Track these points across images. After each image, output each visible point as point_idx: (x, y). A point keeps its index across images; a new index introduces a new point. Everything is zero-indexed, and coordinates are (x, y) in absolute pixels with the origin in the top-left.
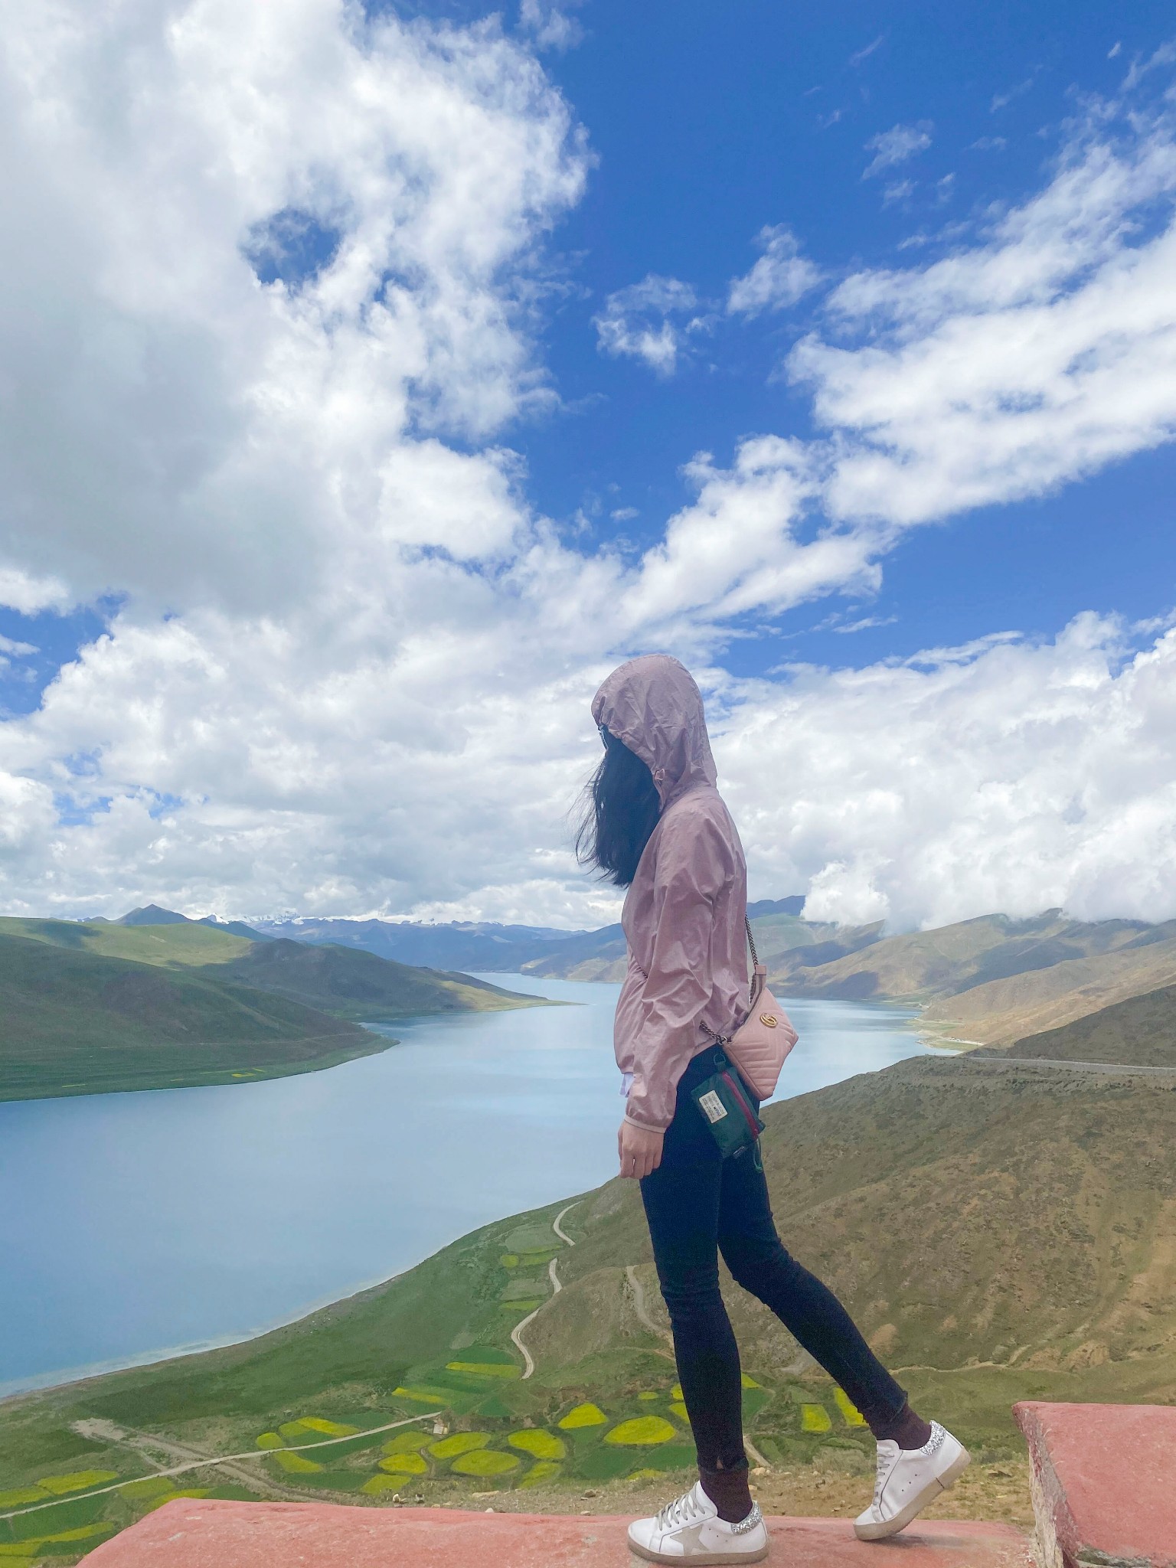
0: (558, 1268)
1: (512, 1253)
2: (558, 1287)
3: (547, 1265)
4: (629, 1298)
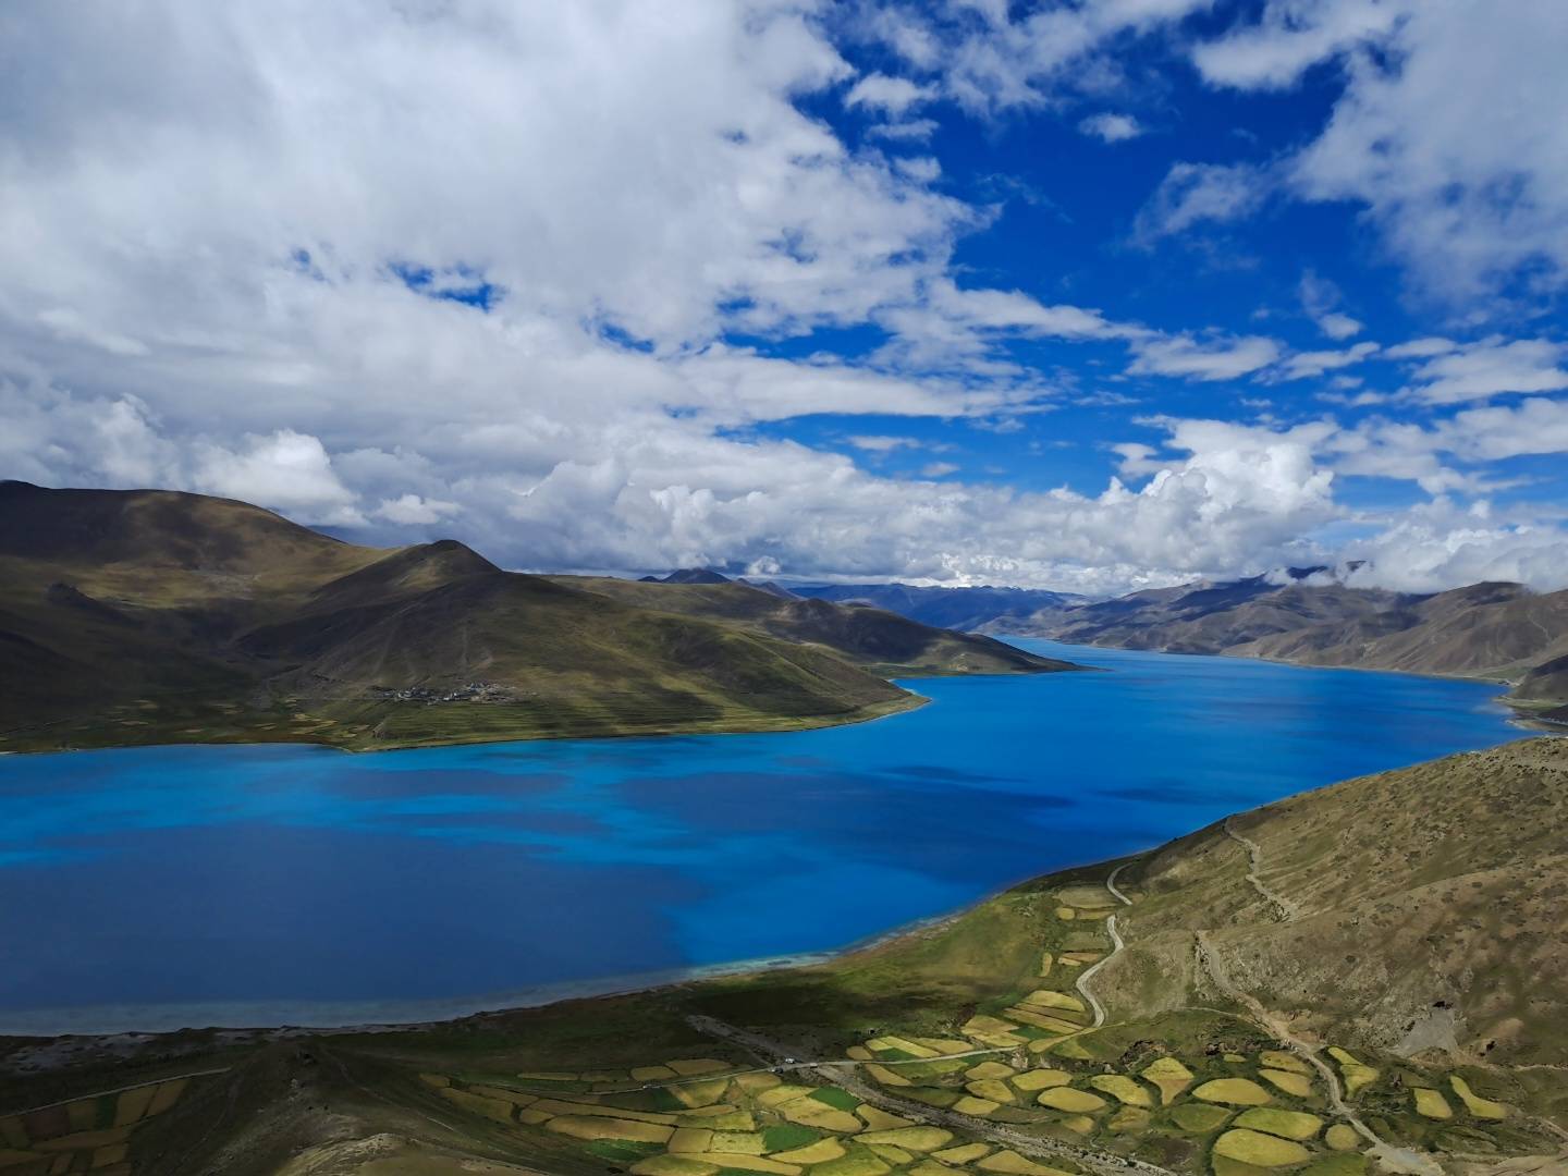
0: (1117, 925)
1: (1067, 906)
2: (1119, 945)
3: (1105, 920)
4: (1202, 961)
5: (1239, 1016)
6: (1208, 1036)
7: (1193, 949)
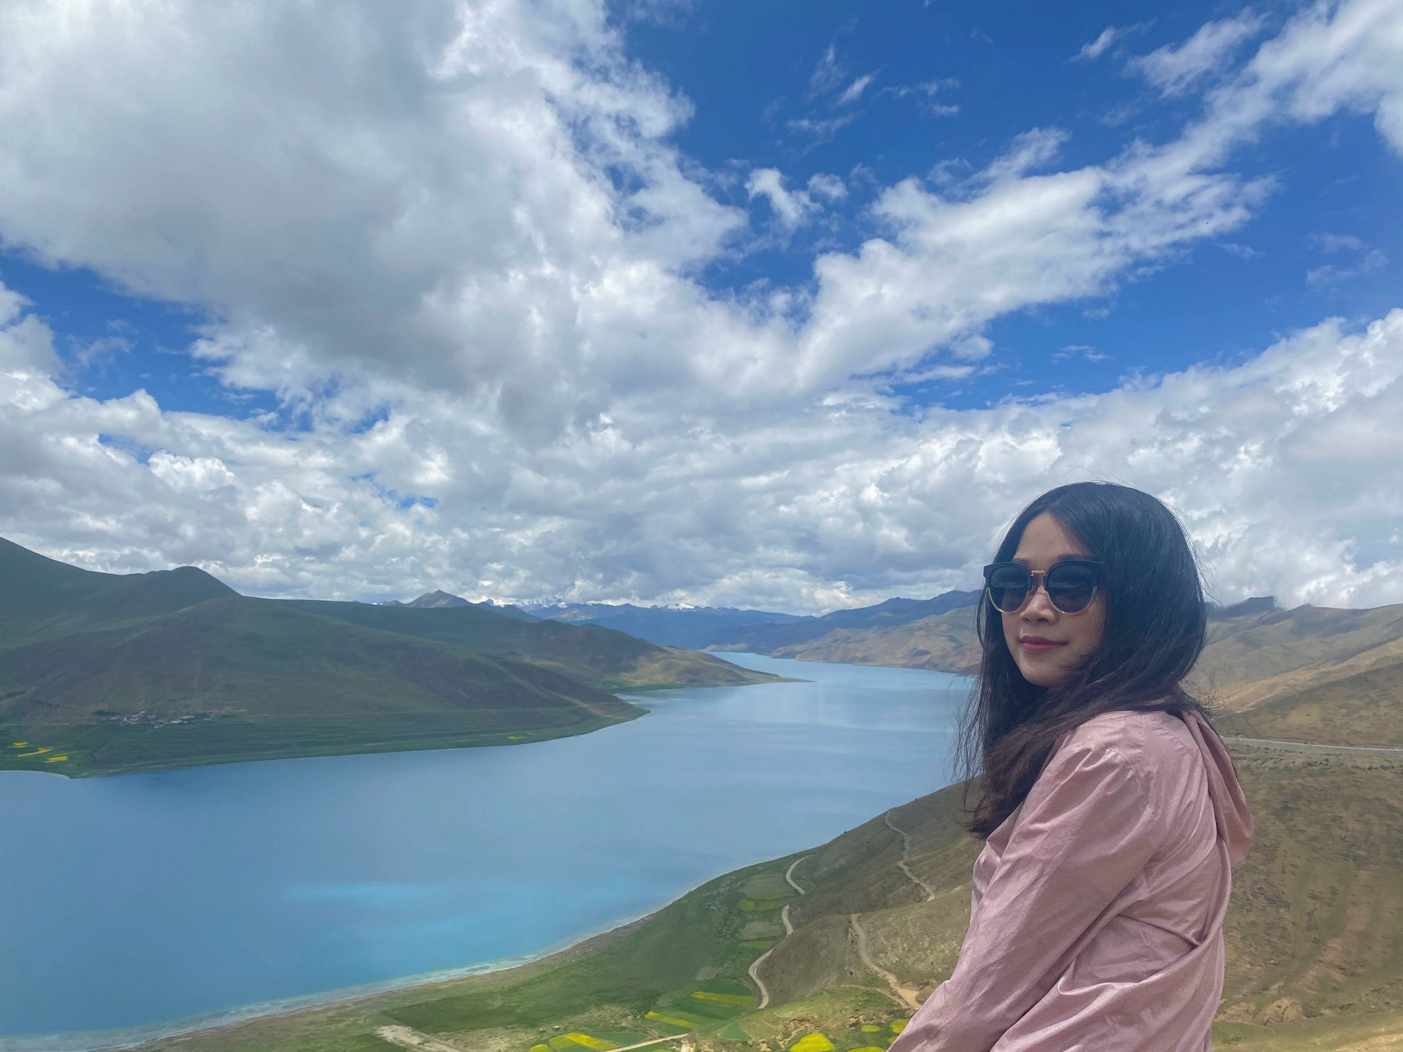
0: (790, 914)
1: (750, 899)
2: (790, 930)
3: (780, 909)
4: (853, 942)
5: (878, 990)
6: (851, 1010)
7: (847, 932)
